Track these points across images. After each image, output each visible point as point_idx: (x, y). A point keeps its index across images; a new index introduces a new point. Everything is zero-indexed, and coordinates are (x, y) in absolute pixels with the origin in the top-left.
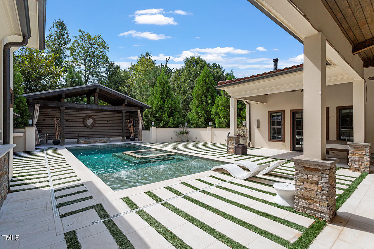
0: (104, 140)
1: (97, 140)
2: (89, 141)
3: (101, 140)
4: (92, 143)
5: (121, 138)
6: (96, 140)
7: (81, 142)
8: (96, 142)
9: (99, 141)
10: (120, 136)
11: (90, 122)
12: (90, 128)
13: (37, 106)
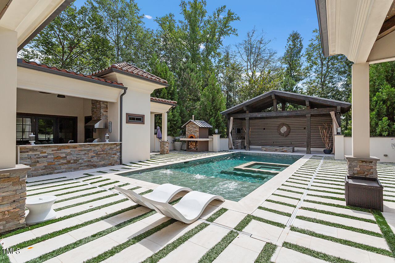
0: (285, 149)
1: (278, 149)
2: (270, 149)
3: (281, 149)
4: (272, 151)
5: (305, 149)
6: (276, 148)
7: (263, 150)
8: (276, 150)
9: (280, 149)
10: (305, 146)
11: (284, 129)
12: (284, 136)
13: (232, 118)
